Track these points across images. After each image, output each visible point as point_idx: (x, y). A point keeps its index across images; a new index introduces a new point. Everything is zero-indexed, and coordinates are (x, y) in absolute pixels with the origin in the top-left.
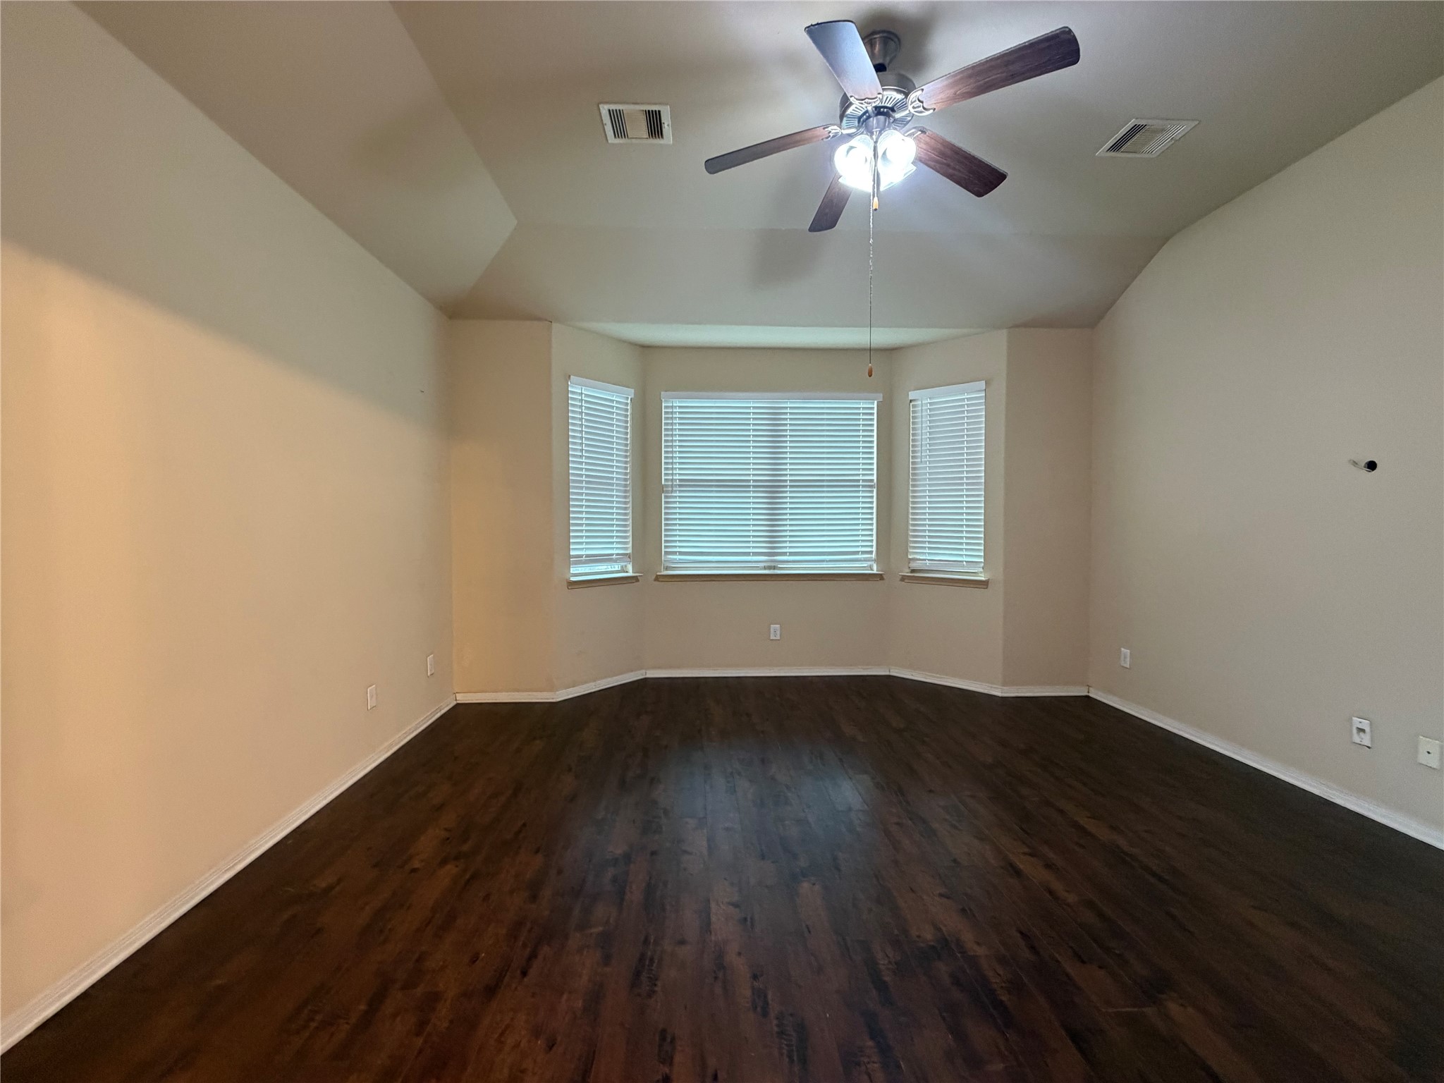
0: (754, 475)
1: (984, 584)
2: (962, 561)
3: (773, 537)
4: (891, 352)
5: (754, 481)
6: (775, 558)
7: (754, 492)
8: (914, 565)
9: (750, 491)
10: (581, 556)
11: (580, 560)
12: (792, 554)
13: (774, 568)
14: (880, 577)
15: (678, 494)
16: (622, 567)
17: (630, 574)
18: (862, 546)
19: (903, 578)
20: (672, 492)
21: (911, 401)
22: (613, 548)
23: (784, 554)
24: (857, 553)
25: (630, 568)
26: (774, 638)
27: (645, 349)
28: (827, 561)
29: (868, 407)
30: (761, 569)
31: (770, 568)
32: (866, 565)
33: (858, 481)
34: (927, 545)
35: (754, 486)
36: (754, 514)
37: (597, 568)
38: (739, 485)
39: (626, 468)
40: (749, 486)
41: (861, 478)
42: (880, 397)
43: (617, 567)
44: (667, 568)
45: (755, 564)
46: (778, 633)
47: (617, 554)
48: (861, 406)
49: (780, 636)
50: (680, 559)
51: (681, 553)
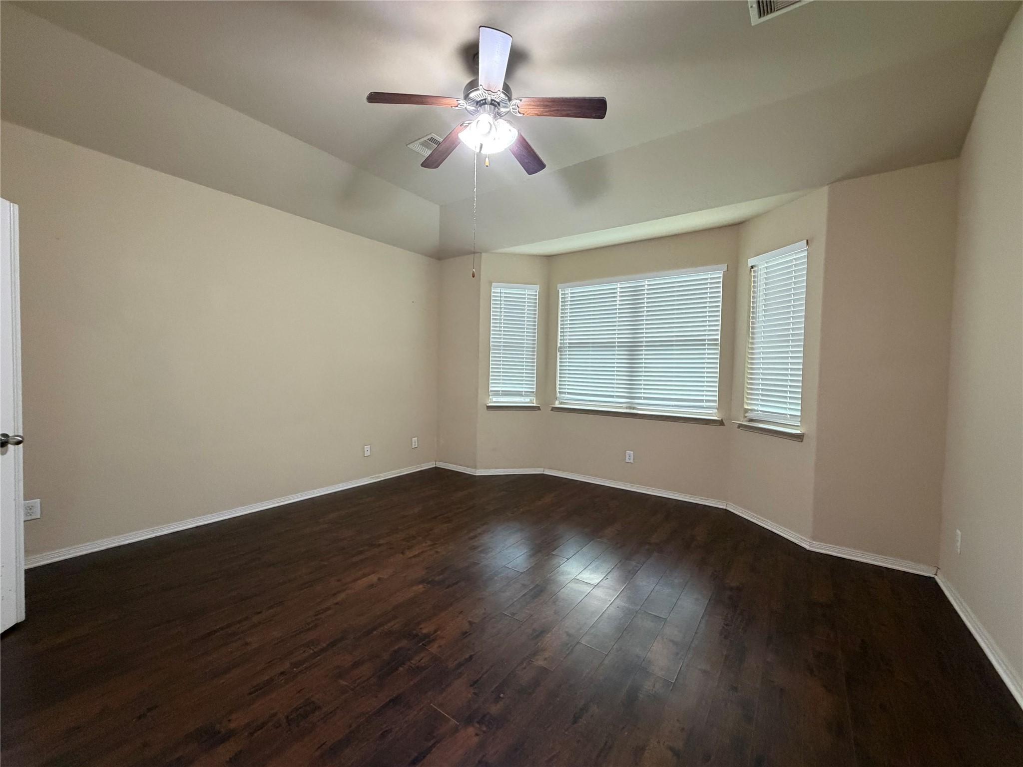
0: (618, 338)
1: (799, 437)
2: (786, 414)
3: (631, 385)
4: (736, 227)
5: (618, 342)
6: (633, 401)
7: (618, 350)
8: (750, 415)
9: (615, 350)
10: (499, 391)
11: (497, 394)
12: (645, 398)
13: (634, 408)
14: (721, 423)
15: (568, 353)
16: (530, 400)
17: (535, 404)
18: (706, 395)
19: (740, 426)
20: (564, 351)
21: (752, 267)
22: (523, 388)
23: (639, 398)
24: (701, 401)
25: (534, 400)
26: (629, 461)
27: (550, 258)
28: (673, 406)
29: (715, 276)
30: (624, 409)
31: (630, 408)
32: (712, 412)
33: (704, 340)
34: (760, 397)
35: (618, 347)
36: (617, 367)
37: (513, 399)
38: (607, 346)
39: (534, 337)
40: (614, 347)
41: (707, 337)
42: (725, 267)
44: (561, 403)
45: (618, 404)
46: (632, 458)
47: (526, 392)
48: (709, 276)
49: (634, 459)
50: (567, 398)
51: (569, 393)
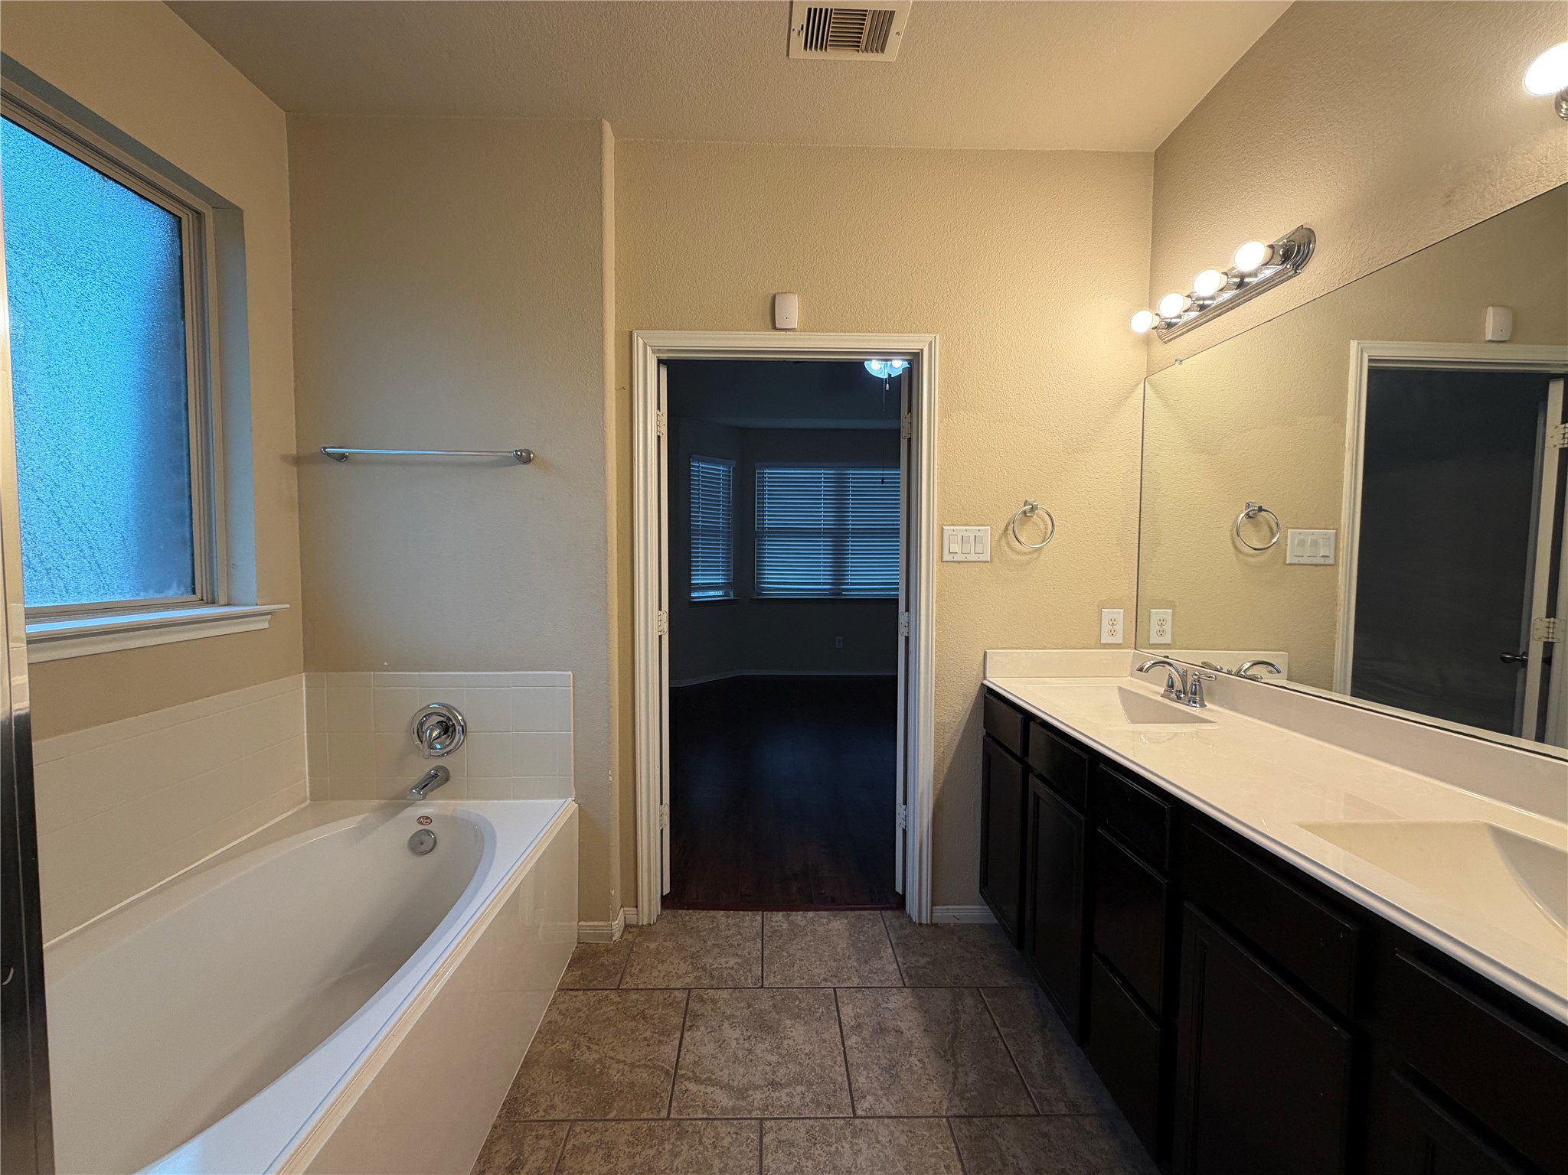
0: (824, 524)
3: (838, 572)
5: (825, 529)
6: (841, 587)
7: (824, 537)
9: (821, 536)
10: (697, 584)
11: (697, 588)
12: (852, 584)
13: (839, 594)
15: (767, 539)
16: (725, 593)
17: (732, 598)
20: (763, 537)
22: (719, 579)
23: (846, 584)
25: (731, 593)
26: (838, 647)
27: (744, 431)
30: (829, 595)
31: (835, 594)
35: (824, 533)
36: (824, 554)
37: (709, 593)
38: (815, 533)
39: (729, 519)
40: (820, 533)
43: (721, 593)
44: (759, 594)
45: (825, 591)
47: (722, 583)
49: (843, 646)
50: (768, 587)
51: (769, 583)
